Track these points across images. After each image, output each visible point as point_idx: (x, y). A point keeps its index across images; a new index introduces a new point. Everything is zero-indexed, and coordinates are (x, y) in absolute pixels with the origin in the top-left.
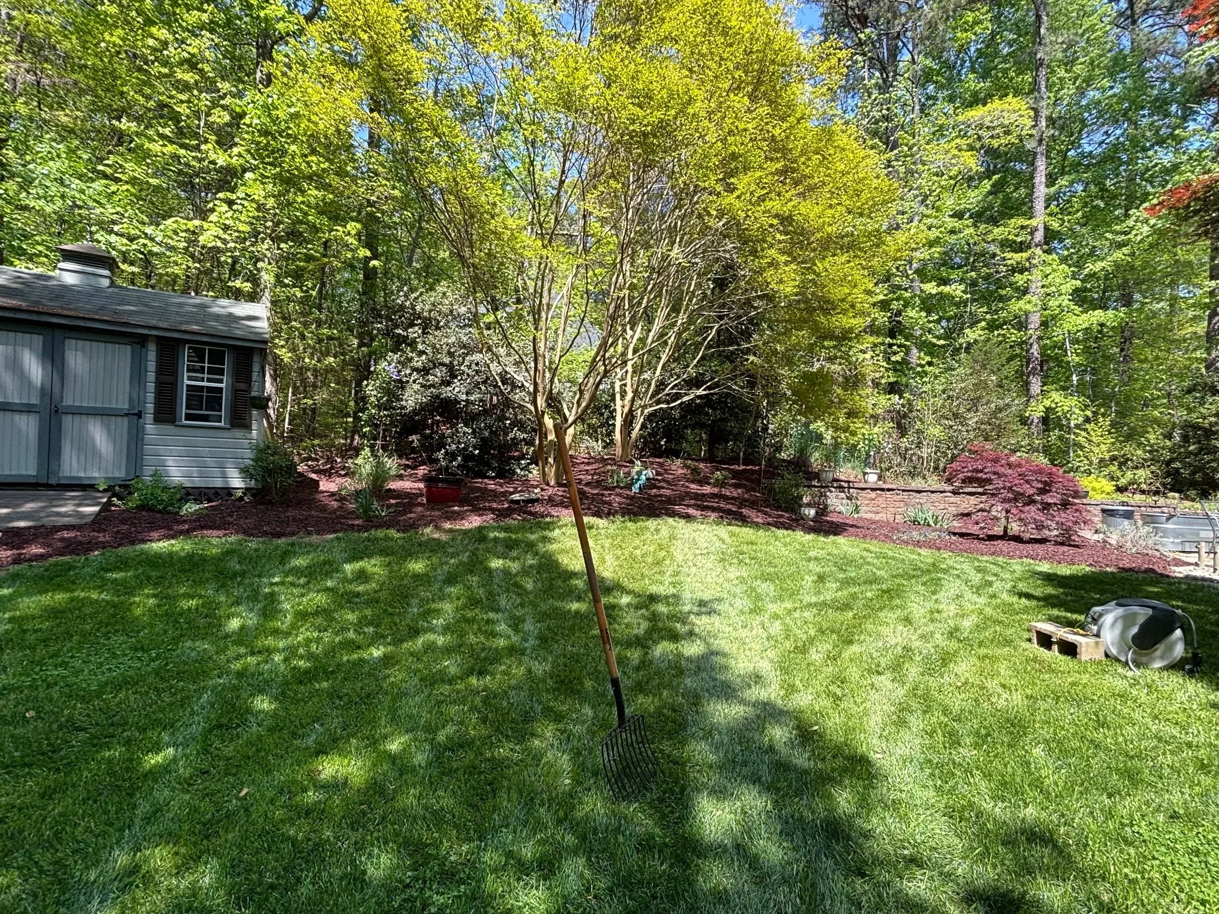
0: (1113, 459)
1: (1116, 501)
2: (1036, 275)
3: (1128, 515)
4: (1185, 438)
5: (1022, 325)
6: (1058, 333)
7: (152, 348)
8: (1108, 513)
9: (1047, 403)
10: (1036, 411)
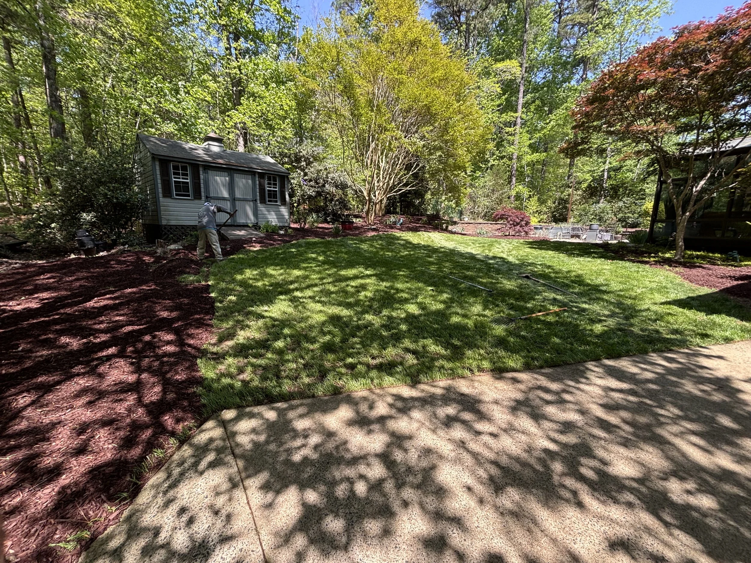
0: (537, 211)
1: (538, 225)
2: (517, 137)
3: (541, 228)
4: (559, 204)
5: (510, 159)
6: (524, 162)
7: (257, 176)
8: (536, 228)
9: (517, 190)
10: (513, 193)
